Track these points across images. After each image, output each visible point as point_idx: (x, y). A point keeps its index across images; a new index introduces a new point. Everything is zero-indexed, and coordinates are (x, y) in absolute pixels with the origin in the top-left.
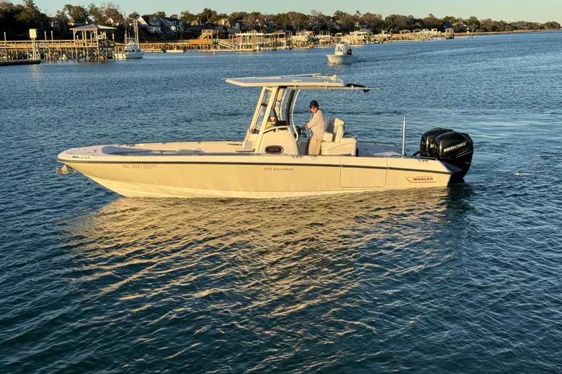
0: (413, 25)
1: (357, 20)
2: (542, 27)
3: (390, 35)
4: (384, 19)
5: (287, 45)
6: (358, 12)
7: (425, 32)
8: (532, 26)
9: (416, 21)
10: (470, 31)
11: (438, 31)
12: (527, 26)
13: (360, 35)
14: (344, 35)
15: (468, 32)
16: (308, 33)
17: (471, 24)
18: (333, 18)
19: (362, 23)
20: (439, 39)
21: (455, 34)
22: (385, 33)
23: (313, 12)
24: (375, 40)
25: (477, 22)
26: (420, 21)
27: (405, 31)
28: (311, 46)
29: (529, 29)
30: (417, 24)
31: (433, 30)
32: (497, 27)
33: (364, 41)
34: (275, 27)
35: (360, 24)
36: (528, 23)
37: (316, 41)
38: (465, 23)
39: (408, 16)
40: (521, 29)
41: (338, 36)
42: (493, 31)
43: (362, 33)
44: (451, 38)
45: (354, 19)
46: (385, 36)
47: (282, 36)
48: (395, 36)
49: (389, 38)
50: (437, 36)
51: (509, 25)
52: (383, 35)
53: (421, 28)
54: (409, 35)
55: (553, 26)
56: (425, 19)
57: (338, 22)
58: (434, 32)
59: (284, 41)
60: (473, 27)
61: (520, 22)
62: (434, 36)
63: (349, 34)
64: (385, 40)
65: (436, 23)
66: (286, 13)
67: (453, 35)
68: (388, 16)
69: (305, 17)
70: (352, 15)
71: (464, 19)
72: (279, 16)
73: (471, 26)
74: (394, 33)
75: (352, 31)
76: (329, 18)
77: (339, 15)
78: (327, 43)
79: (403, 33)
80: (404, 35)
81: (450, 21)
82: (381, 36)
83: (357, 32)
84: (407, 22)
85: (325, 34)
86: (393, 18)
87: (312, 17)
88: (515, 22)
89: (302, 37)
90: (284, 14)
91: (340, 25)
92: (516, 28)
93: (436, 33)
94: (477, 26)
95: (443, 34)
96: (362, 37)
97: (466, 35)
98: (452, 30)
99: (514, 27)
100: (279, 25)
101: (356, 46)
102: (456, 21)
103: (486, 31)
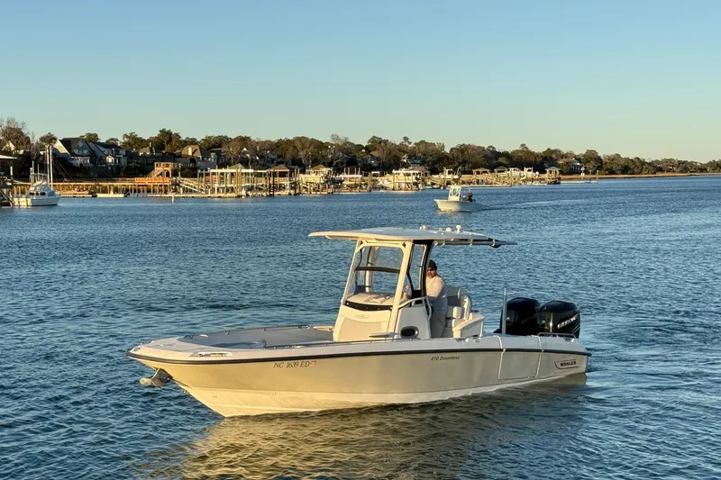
0: (494, 160)
1: (405, 152)
2: (703, 169)
3: (456, 177)
4: (447, 150)
5: (292, 188)
6: (406, 139)
7: (514, 172)
8: (686, 167)
9: (499, 155)
10: (586, 172)
11: (535, 171)
12: (678, 167)
13: (409, 175)
14: (382, 175)
15: (583, 175)
16: (326, 170)
17: (587, 162)
18: (367, 148)
19: (412, 156)
20: (537, 184)
21: (562, 177)
22: (449, 173)
23: (335, 137)
24: (433, 184)
25: (598, 159)
26: (506, 155)
27: (481, 170)
28: (330, 191)
29: (681, 172)
30: (501, 160)
31: (526, 169)
32: (630, 168)
33: (416, 184)
34: (273, 160)
35: (410, 157)
36: (680, 163)
37: (337, 184)
38: (579, 160)
39: (486, 147)
40: (669, 171)
41: (374, 175)
42: (623, 173)
43: (412, 172)
44: (555, 183)
45: (400, 150)
46: (450, 177)
47: (283, 175)
48: (465, 177)
49: (457, 181)
50: (533, 180)
51: (649, 164)
52: (446, 176)
53: (508, 167)
54: (488, 177)
56: (514, 152)
57: (375, 153)
58: (528, 173)
59: (286, 182)
60: (590, 166)
61: (667, 161)
62: (527, 180)
63: (391, 173)
64: (448, 183)
65: (533, 159)
66: (291, 138)
67: (559, 179)
68: (454, 146)
69: (321, 146)
70: (398, 143)
71: (577, 153)
72: (280, 144)
73: (587, 165)
74: (465, 172)
75: (397, 169)
76: (360, 147)
77: (376, 143)
78: (356, 186)
79: (478, 173)
80: (480, 177)
81: (554, 156)
82: (442, 177)
83: (403, 171)
84: (485, 156)
85: (352, 172)
86: (463, 150)
87: (332, 145)
88: (660, 159)
89: (314, 177)
90: (288, 141)
91: (378, 159)
92: (660, 170)
93: (530, 174)
94: (597, 164)
95: (546, 176)
96: (412, 179)
97: (580, 179)
98: (557, 170)
99: (657, 168)
100: (279, 157)
101: (403, 192)
102: (563, 156)
103: (612, 172)
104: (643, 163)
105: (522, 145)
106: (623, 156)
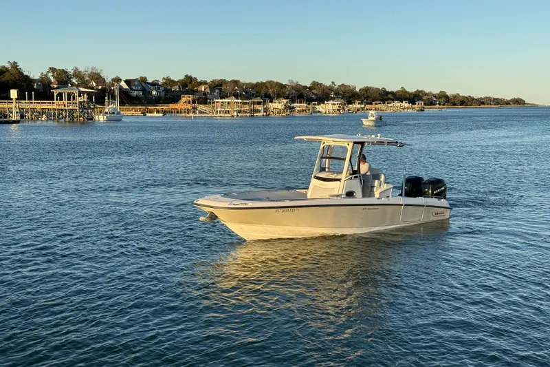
0: (385, 96)
1: (332, 91)
2: (508, 103)
3: (363, 106)
4: (358, 90)
5: (264, 111)
6: (333, 83)
7: (397, 104)
8: (498, 102)
9: (388, 93)
10: (439, 104)
11: (409, 103)
12: (493, 101)
13: (334, 104)
14: (319, 104)
15: (437, 106)
16: (285, 101)
17: (440, 98)
18: (310, 88)
19: (337, 93)
20: (410, 111)
21: (426, 107)
22: (359, 103)
23: (290, 81)
24: (349, 110)
25: (447, 97)
26: (392, 93)
27: (377, 102)
28: (287, 113)
29: (495, 105)
30: (390, 96)
31: (404, 102)
32: (465, 102)
33: (339, 110)
34: (253, 94)
35: (335, 94)
36: (495, 99)
37: (292, 109)
38: (435, 97)
39: (381, 88)
40: (488, 104)
41: (314, 104)
42: (461, 105)
43: (336, 103)
44: (421, 110)
45: (329, 90)
46: (359, 106)
48: (368, 106)
49: (363, 109)
50: (408, 108)
51: (476, 100)
52: (357, 105)
53: (393, 100)
54: (381, 106)
55: (518, 102)
56: (397, 92)
57: (314, 91)
58: (405, 104)
59: (261, 108)
60: (442, 100)
61: (487, 98)
62: (405, 108)
63: (324, 103)
64: (358, 110)
65: (408, 96)
66: (264, 82)
67: (424, 108)
69: (282, 86)
70: (328, 85)
71: (434, 93)
72: (257, 85)
73: (440, 100)
74: (368, 103)
75: (328, 101)
76: (305, 87)
77: (315, 85)
78: (303, 111)
79: (376, 104)
80: (377, 106)
81: (421, 94)
82: (354, 106)
83: (332, 102)
84: (380, 94)
85: (301, 102)
86: (367, 90)
87: (289, 86)
88: (482, 97)
89: (278, 105)
91: (316, 95)
92: (483, 103)
93: (407, 105)
94: (446, 100)
95: (414, 106)
96: (336, 107)
97: (436, 108)
98: (423, 103)
99: (481, 102)
100: (257, 92)
101: (330, 115)
102: (426, 94)
103: (455, 104)
104: (473, 99)
105: (402, 87)
106: (461, 95)
